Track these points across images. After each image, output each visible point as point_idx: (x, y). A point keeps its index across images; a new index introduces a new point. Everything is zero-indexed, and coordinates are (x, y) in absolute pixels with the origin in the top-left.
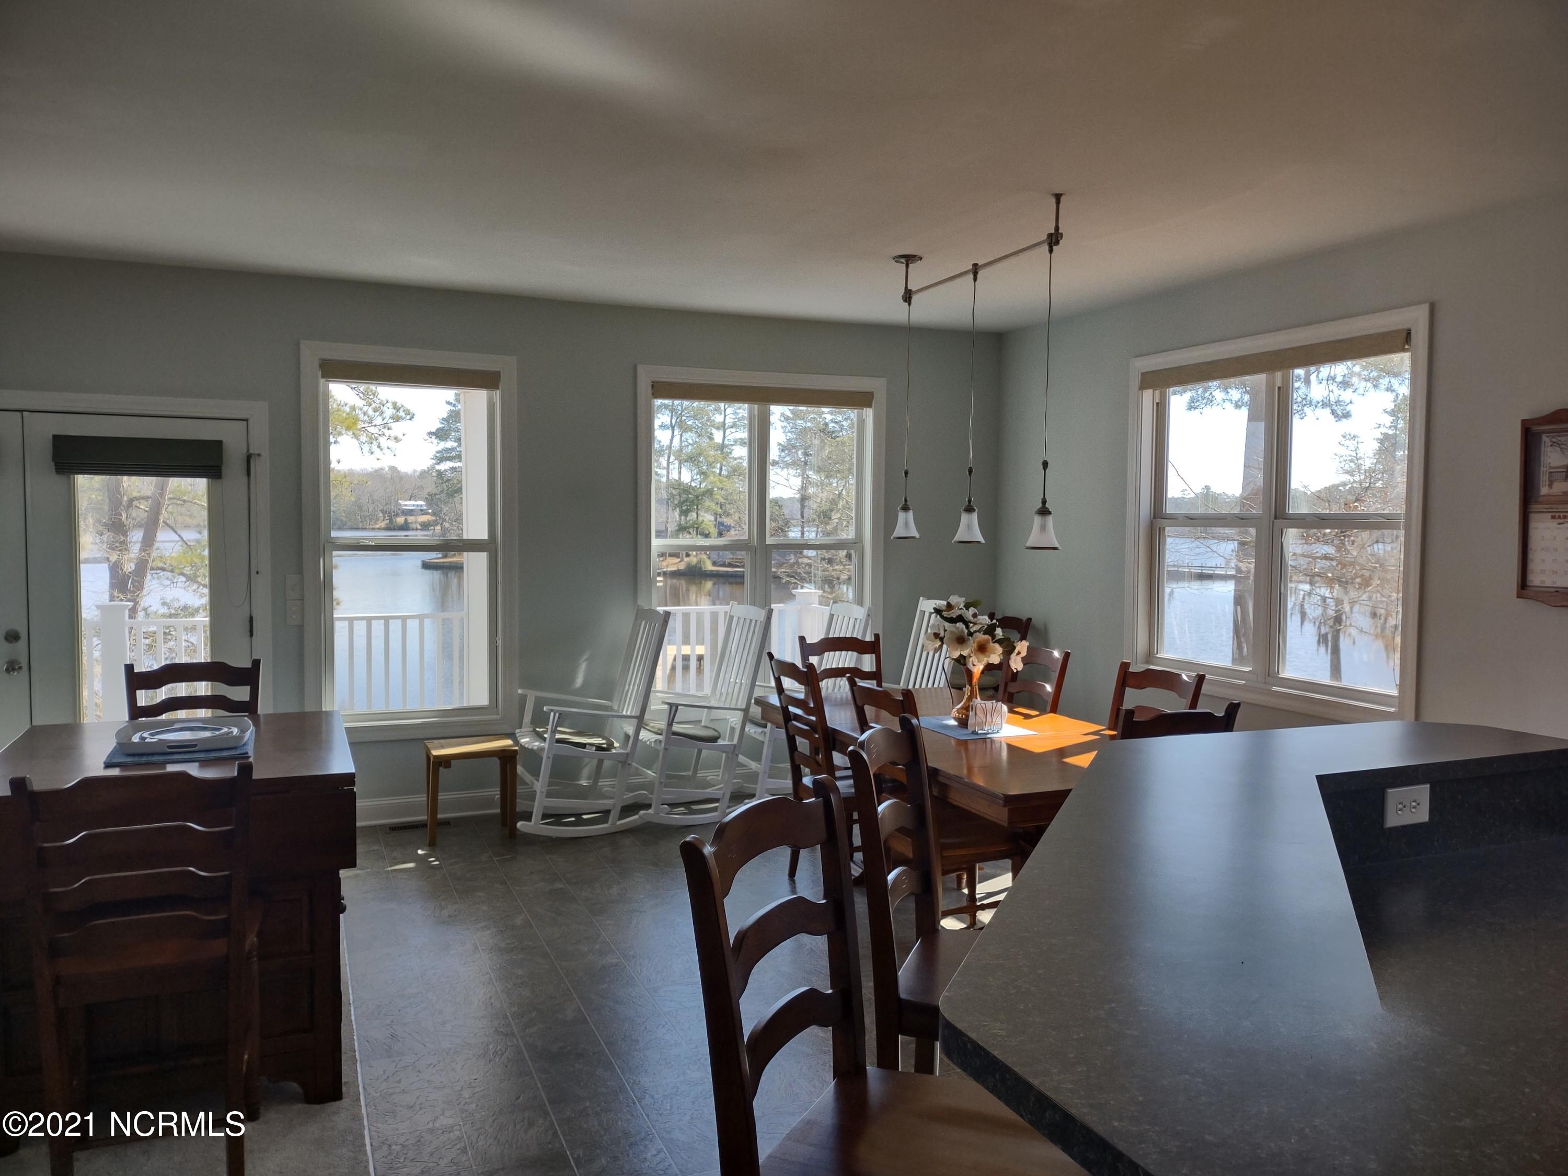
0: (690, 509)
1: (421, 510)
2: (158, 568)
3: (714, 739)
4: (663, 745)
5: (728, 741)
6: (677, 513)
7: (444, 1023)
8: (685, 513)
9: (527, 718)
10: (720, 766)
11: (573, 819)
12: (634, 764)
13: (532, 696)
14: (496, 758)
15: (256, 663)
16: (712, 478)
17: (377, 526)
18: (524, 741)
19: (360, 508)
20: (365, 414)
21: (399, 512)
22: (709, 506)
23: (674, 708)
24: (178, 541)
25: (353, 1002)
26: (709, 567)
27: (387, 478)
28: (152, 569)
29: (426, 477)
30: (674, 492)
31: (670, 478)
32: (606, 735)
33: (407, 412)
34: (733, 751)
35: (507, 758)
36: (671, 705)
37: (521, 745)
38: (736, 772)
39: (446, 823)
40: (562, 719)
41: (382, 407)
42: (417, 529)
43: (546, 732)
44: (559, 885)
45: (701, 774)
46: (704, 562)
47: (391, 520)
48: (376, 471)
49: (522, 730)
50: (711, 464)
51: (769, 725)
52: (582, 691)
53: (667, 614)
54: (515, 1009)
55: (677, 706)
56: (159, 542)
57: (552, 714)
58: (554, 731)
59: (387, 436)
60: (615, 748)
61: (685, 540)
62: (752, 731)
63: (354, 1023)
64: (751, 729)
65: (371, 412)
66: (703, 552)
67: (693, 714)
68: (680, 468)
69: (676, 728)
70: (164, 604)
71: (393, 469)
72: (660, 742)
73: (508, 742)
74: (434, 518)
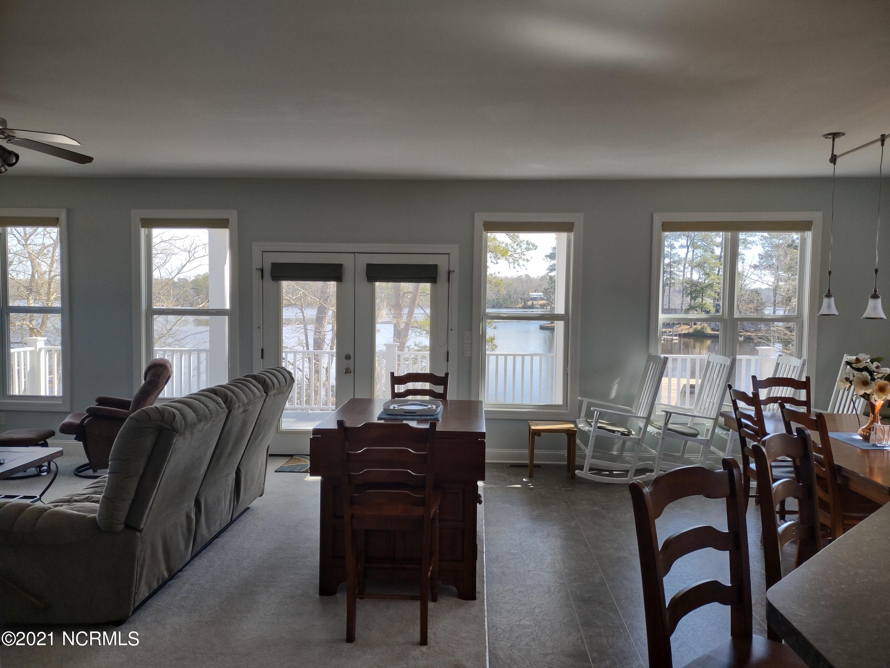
0: (698, 296)
1: (541, 298)
2: (414, 327)
3: (695, 435)
4: (662, 435)
5: (705, 438)
6: (689, 299)
7: (529, 571)
8: (694, 298)
9: (583, 414)
10: (700, 452)
11: (608, 473)
12: (643, 445)
13: (586, 401)
14: (565, 434)
15: (447, 374)
16: (713, 277)
17: (518, 306)
18: (580, 426)
19: (510, 297)
20: (512, 247)
21: (529, 299)
22: (710, 294)
23: (668, 415)
24: (423, 314)
25: (485, 552)
26: (709, 331)
27: (524, 280)
28: (412, 327)
29: (544, 280)
30: (687, 286)
31: (685, 277)
32: (628, 427)
33: (534, 245)
34: (707, 443)
35: (571, 434)
36: (667, 412)
37: (579, 428)
38: (709, 457)
39: (539, 466)
40: (602, 416)
41: (521, 243)
42: (538, 308)
43: (592, 422)
44: (596, 508)
45: (686, 456)
46: (706, 328)
47: (525, 303)
48: (518, 277)
49: (580, 420)
50: (713, 268)
51: (731, 430)
52: (614, 401)
53: (666, 359)
54: (566, 571)
55: (671, 413)
56: (415, 314)
57: (596, 412)
58: (597, 422)
59: (523, 258)
60: (633, 434)
61: (693, 315)
62: (720, 432)
63: (485, 562)
64: (718, 431)
65: (515, 246)
66: (705, 323)
67: (683, 419)
68: (692, 271)
69: (670, 426)
70: (415, 345)
71: (527, 276)
72: (660, 433)
73: (572, 426)
74: (547, 302)
